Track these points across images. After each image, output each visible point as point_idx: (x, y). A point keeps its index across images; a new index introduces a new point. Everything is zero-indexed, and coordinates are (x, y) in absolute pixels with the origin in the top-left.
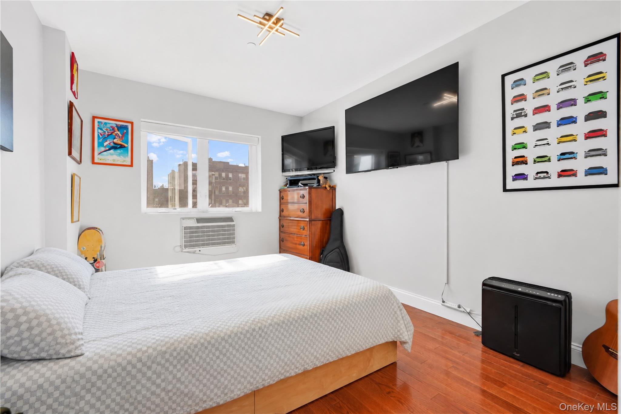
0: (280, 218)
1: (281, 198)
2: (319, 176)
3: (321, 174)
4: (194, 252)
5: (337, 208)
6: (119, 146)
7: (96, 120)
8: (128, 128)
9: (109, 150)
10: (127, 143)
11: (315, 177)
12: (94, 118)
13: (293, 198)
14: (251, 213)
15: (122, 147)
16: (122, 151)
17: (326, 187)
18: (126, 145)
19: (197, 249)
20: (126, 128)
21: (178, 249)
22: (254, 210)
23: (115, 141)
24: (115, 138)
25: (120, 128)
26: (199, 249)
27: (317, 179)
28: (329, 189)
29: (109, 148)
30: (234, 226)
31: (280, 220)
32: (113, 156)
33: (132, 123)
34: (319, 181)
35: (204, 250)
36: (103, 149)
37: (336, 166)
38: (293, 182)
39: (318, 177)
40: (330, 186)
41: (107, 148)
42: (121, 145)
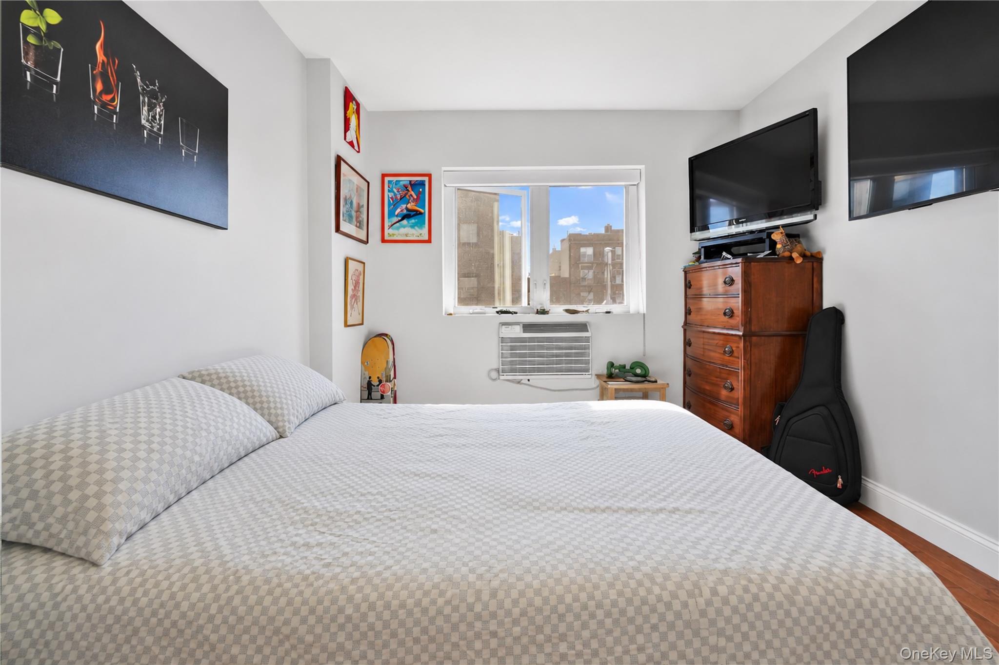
0: (686, 327)
1: (688, 285)
2: (773, 233)
3: (777, 227)
4: (519, 382)
5: (826, 305)
6: (412, 213)
7: (387, 179)
8: (425, 185)
9: (403, 219)
10: (424, 208)
11: (764, 235)
12: (384, 176)
13: (714, 285)
14: (627, 315)
15: (418, 214)
16: (416, 220)
17: (791, 259)
18: (422, 211)
19: (523, 378)
20: (422, 184)
21: (494, 375)
22: (632, 310)
23: (409, 206)
24: (409, 202)
25: (413, 185)
26: (528, 377)
27: (767, 241)
28: (799, 261)
29: (402, 216)
30: (587, 339)
31: (685, 331)
32: (406, 230)
33: (429, 176)
34: (773, 244)
35: (538, 379)
36: (395, 219)
37: (821, 204)
38: (712, 252)
39: (769, 235)
40: (804, 256)
41: (400, 218)
42: (417, 211)
